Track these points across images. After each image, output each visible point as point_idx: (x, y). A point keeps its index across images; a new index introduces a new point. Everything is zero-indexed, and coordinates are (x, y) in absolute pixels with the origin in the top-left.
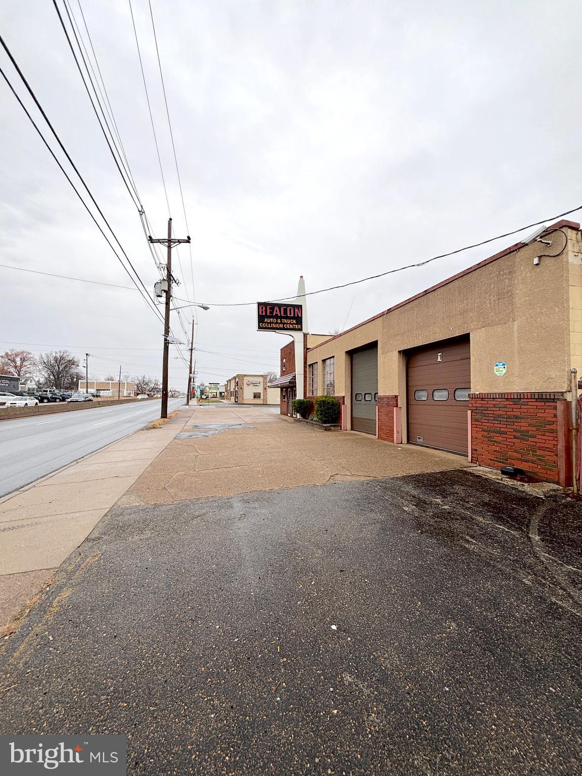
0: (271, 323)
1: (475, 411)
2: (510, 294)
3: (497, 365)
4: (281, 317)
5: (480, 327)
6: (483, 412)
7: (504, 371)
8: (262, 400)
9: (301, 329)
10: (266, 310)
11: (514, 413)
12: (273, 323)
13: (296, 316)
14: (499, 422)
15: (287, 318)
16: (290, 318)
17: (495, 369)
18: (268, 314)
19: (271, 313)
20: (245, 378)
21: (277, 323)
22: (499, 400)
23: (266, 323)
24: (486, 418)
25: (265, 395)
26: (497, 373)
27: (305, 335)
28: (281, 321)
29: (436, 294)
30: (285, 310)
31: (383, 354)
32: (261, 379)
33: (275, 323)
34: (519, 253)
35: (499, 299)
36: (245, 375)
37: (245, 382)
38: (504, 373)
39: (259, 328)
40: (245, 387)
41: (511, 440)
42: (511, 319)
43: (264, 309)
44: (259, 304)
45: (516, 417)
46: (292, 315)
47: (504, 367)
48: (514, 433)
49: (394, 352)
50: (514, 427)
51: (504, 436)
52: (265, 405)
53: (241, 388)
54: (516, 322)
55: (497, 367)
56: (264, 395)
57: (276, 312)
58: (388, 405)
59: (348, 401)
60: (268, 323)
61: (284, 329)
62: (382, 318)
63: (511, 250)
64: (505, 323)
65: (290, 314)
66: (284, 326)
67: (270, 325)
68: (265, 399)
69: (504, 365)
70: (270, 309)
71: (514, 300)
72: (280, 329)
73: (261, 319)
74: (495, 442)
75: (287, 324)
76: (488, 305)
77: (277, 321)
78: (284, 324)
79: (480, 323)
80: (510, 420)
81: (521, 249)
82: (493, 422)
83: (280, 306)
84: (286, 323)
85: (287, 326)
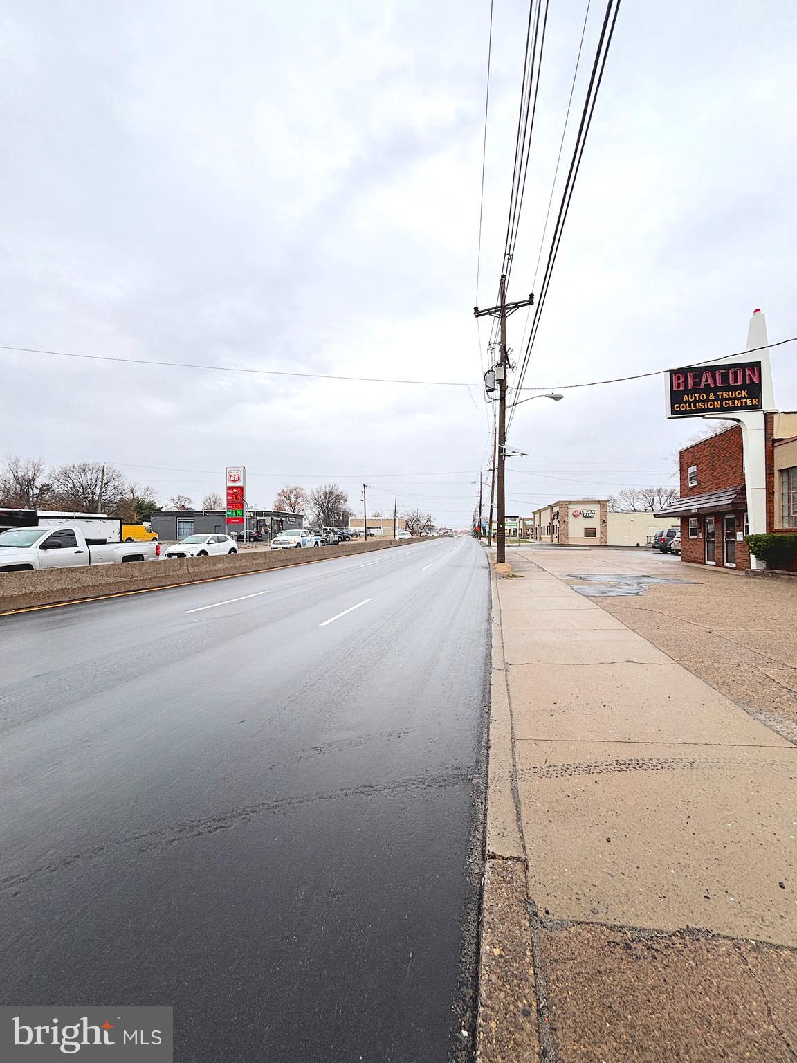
0: (695, 402)
4: (716, 390)
8: (599, 540)
9: (758, 407)
10: (686, 382)
12: (700, 401)
13: (748, 383)
15: (728, 389)
16: (734, 388)
18: (690, 388)
19: (696, 384)
20: (569, 506)
21: (707, 400)
23: (686, 402)
25: (603, 532)
27: (769, 416)
28: (716, 396)
30: (725, 378)
32: (596, 508)
33: (704, 401)
36: (570, 502)
37: (571, 512)
39: (673, 412)
40: (571, 519)
43: (682, 379)
44: (673, 373)
46: (740, 383)
52: (604, 546)
53: (564, 522)
56: (601, 532)
57: (707, 380)
60: (690, 403)
61: (721, 409)
65: (736, 381)
66: (721, 404)
67: (695, 406)
68: (604, 537)
70: (694, 377)
72: (715, 410)
73: (676, 397)
75: (729, 399)
77: (708, 396)
78: (722, 400)
83: (712, 370)
84: (726, 399)
85: (729, 403)
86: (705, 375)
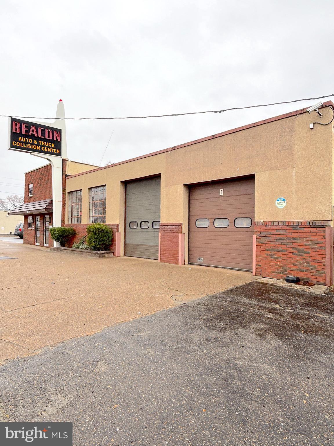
0: (26, 143)
1: (260, 235)
2: (290, 147)
3: (278, 200)
4: (38, 138)
5: (264, 170)
6: (267, 236)
7: (285, 205)
9: (59, 154)
10: (20, 128)
11: (293, 236)
12: (28, 143)
13: (55, 139)
14: (280, 243)
15: (44, 140)
16: (48, 141)
17: (276, 203)
18: (23, 133)
21: (33, 144)
22: (281, 226)
23: (20, 142)
24: (269, 240)
26: (278, 206)
27: (64, 161)
28: (38, 143)
29: (223, 140)
30: (43, 132)
31: (166, 186)
33: (31, 144)
34: (298, 117)
35: (281, 150)
38: (284, 206)
39: (12, 146)
41: (290, 256)
42: (291, 166)
43: (18, 126)
44: (13, 120)
45: (295, 239)
46: (51, 138)
47: (284, 202)
48: (293, 251)
49: (179, 185)
50: (293, 246)
51: (284, 253)
54: (294, 169)
55: (278, 202)
57: (33, 131)
58: (173, 231)
59: (121, 229)
60: (23, 142)
61: (40, 151)
62: (165, 153)
63: (292, 115)
64: (286, 169)
65: (49, 137)
66: (41, 148)
69: (284, 200)
70: (25, 127)
71: (293, 152)
73: (14, 137)
74: (277, 258)
75: (45, 146)
76: (272, 154)
77: (33, 141)
78: (41, 146)
79: (265, 167)
80: (290, 241)
81: (300, 115)
82: (275, 243)
83: (37, 126)
84: (43, 146)
85: (45, 149)
86: (32, 128)
